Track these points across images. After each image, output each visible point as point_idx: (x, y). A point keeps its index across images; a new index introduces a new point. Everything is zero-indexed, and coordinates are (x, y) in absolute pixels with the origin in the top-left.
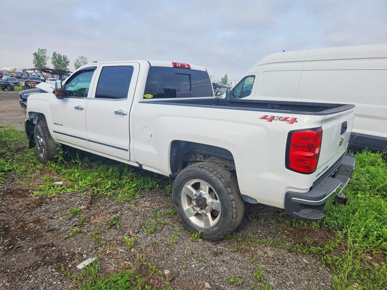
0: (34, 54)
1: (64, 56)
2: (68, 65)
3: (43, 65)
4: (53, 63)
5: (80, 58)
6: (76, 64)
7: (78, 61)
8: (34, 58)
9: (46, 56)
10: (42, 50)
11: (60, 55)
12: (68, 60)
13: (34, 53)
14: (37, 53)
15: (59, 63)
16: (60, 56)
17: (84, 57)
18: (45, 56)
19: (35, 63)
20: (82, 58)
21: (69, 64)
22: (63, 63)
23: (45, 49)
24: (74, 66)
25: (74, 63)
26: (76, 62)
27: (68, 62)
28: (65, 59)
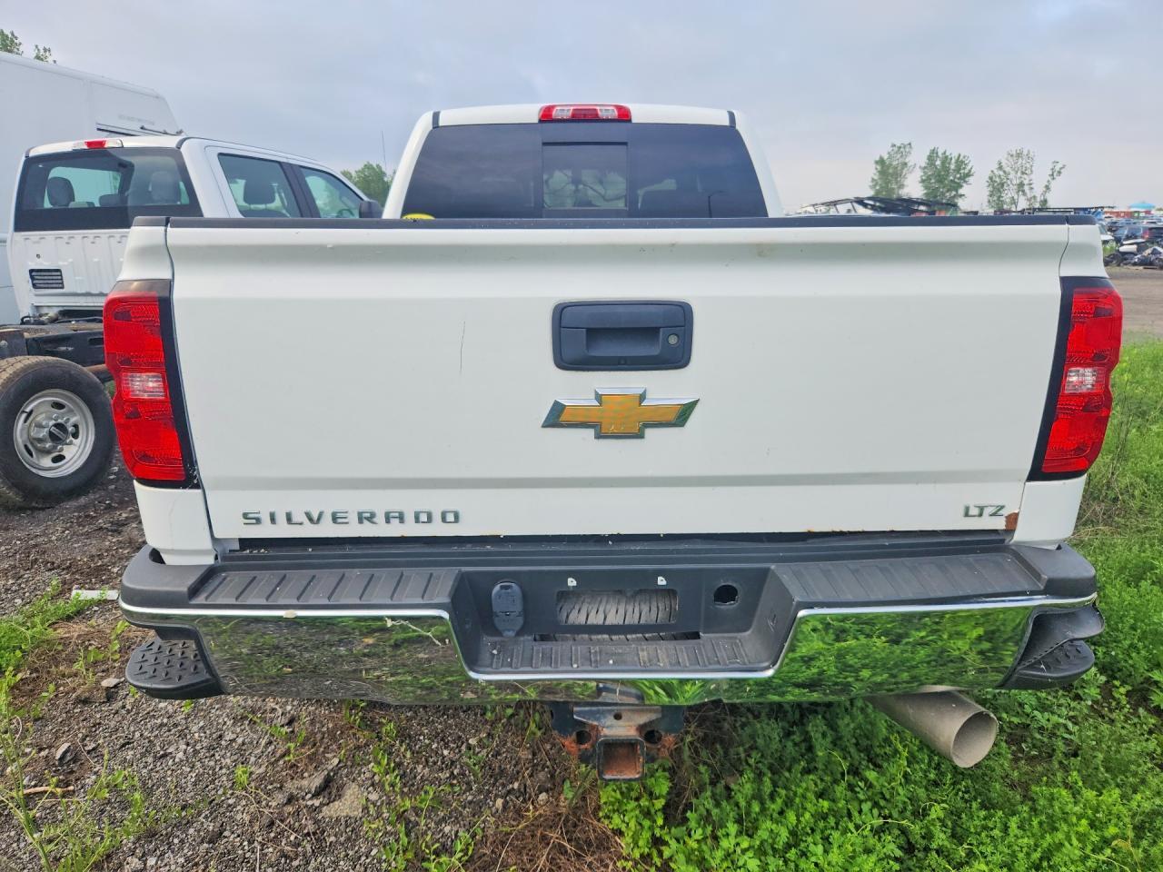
0: (877, 162)
1: (960, 155)
2: (964, 185)
3: (896, 191)
4: (923, 181)
5: (1012, 156)
6: (994, 179)
7: (1000, 168)
8: (875, 171)
9: (909, 164)
10: (900, 147)
11: (947, 154)
12: (969, 168)
13: (878, 159)
14: (886, 157)
15: (940, 180)
16: (946, 159)
17: (1025, 152)
18: (906, 164)
19: (875, 186)
20: (1019, 155)
21: (971, 179)
22: (951, 178)
23: (910, 144)
24: (987, 184)
25: (989, 173)
26: (995, 171)
27: (968, 175)
28: (960, 163)
